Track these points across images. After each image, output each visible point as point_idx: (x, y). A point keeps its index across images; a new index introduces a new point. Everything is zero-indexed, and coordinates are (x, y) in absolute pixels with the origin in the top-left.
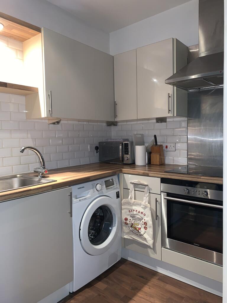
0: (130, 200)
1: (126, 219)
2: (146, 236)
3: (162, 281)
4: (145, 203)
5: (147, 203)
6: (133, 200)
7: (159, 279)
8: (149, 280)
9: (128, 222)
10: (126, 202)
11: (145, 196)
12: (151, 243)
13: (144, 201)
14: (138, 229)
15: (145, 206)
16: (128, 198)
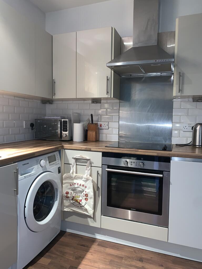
0: (71, 174)
1: (67, 193)
2: (87, 207)
3: (102, 246)
4: (87, 176)
5: (89, 176)
6: (75, 174)
7: (98, 245)
8: (90, 247)
9: (69, 195)
10: (68, 176)
11: (87, 169)
12: (92, 212)
13: (86, 175)
14: (79, 201)
15: (87, 179)
16: (70, 173)
